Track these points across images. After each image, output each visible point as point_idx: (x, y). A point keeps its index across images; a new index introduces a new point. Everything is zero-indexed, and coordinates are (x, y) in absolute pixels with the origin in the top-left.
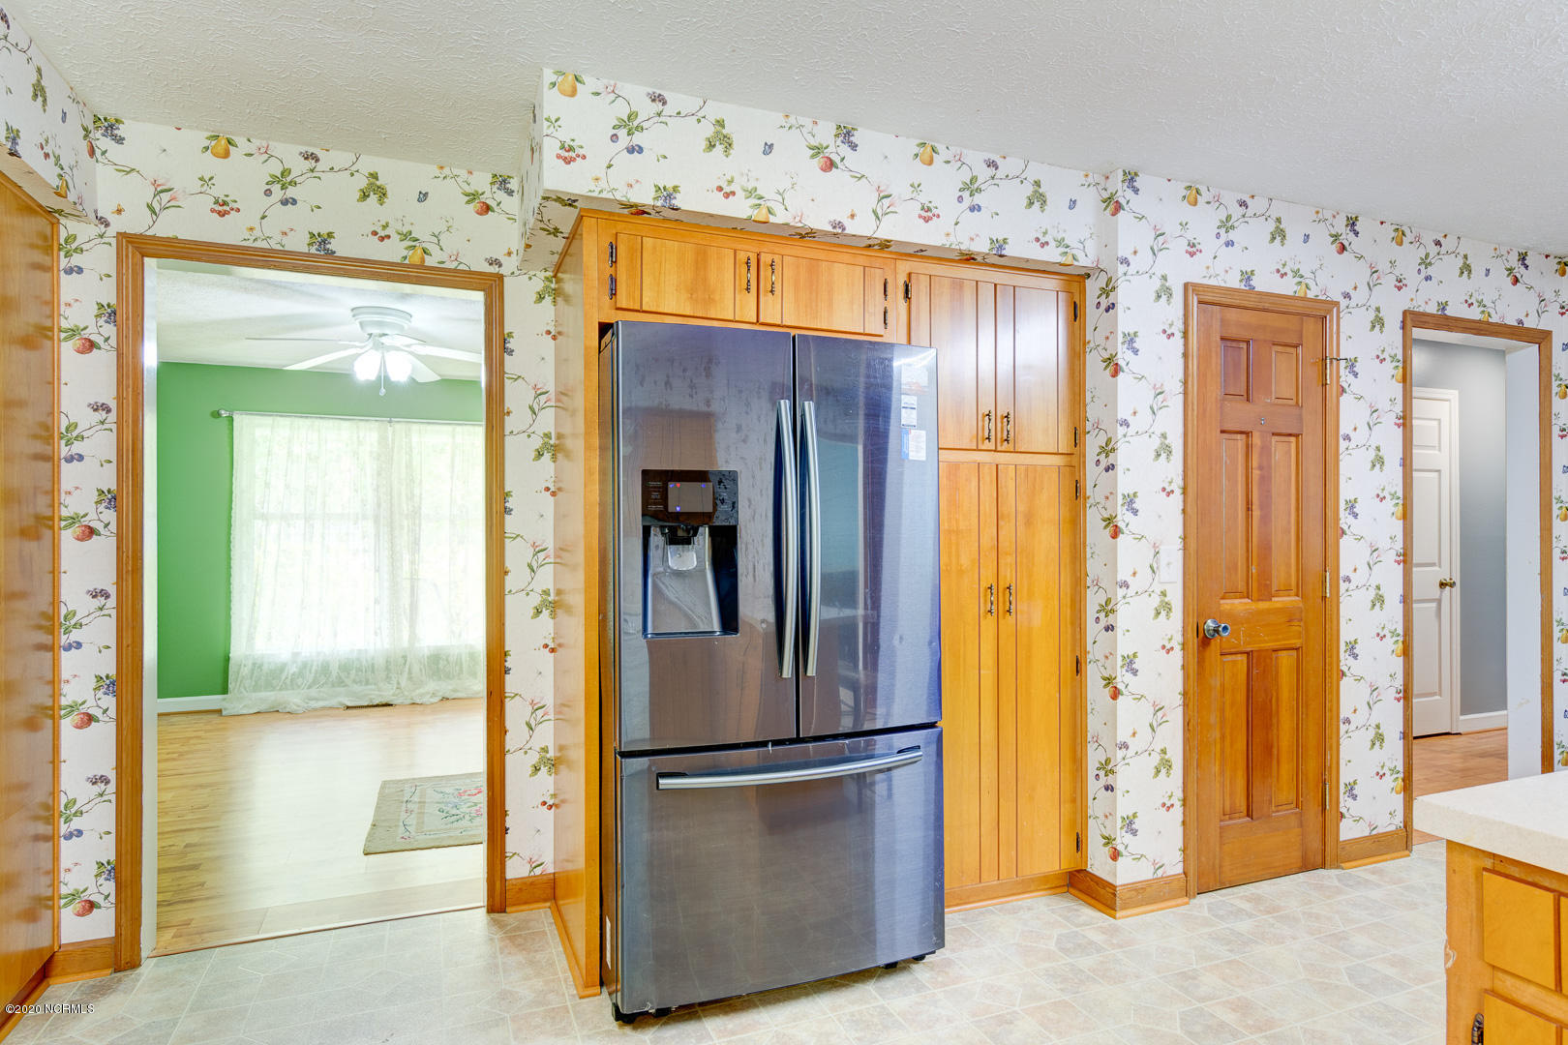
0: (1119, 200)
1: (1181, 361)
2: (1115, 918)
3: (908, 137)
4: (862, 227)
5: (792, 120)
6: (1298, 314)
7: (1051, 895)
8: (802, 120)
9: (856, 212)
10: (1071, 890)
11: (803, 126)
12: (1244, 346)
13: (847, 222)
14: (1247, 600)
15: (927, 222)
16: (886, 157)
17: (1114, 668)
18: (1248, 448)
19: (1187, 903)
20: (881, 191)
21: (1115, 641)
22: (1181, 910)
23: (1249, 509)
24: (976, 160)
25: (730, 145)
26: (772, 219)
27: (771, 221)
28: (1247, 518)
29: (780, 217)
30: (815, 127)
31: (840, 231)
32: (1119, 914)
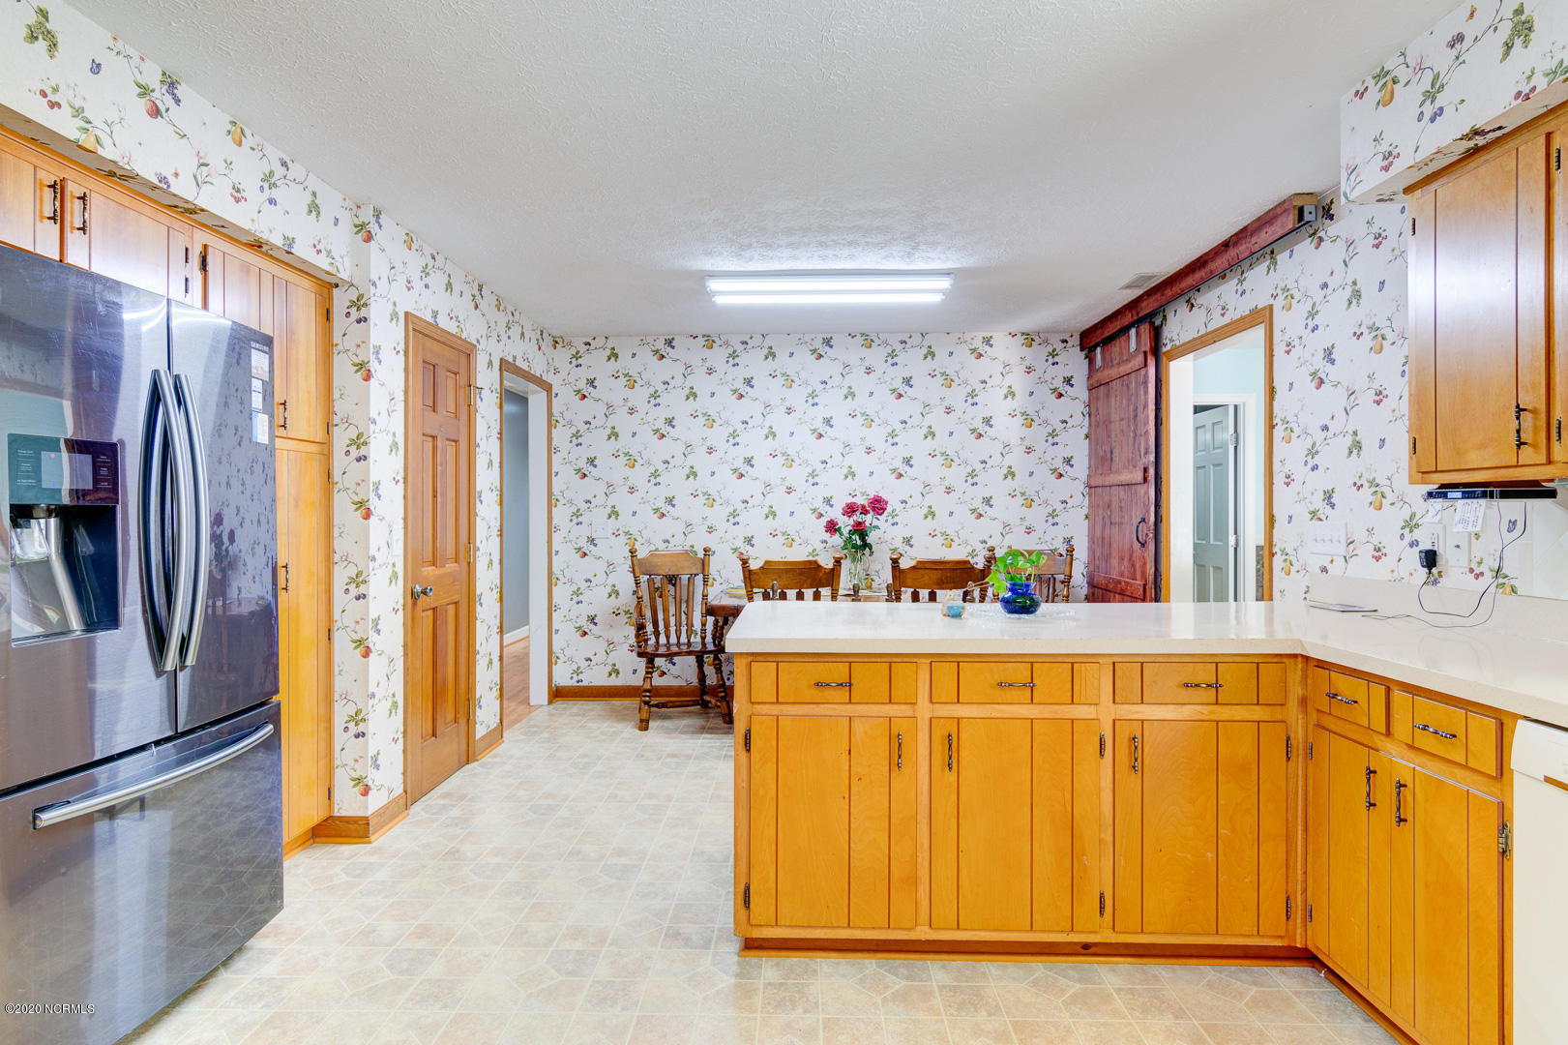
0: (372, 231)
1: (403, 374)
2: (370, 843)
3: (223, 111)
4: (184, 188)
5: (120, 45)
6: (458, 350)
7: (305, 849)
8: (130, 51)
9: (179, 171)
10: (318, 840)
11: (131, 58)
12: (432, 368)
13: (171, 180)
14: (434, 568)
15: (237, 202)
16: (204, 124)
17: (366, 631)
18: (435, 448)
19: (408, 815)
20: (201, 158)
21: (367, 607)
22: (406, 820)
23: (435, 496)
24: (274, 154)
25: (55, 45)
26: (100, 151)
27: (99, 153)
28: (433, 501)
29: (108, 152)
30: (142, 64)
31: (165, 187)
32: (372, 838)
